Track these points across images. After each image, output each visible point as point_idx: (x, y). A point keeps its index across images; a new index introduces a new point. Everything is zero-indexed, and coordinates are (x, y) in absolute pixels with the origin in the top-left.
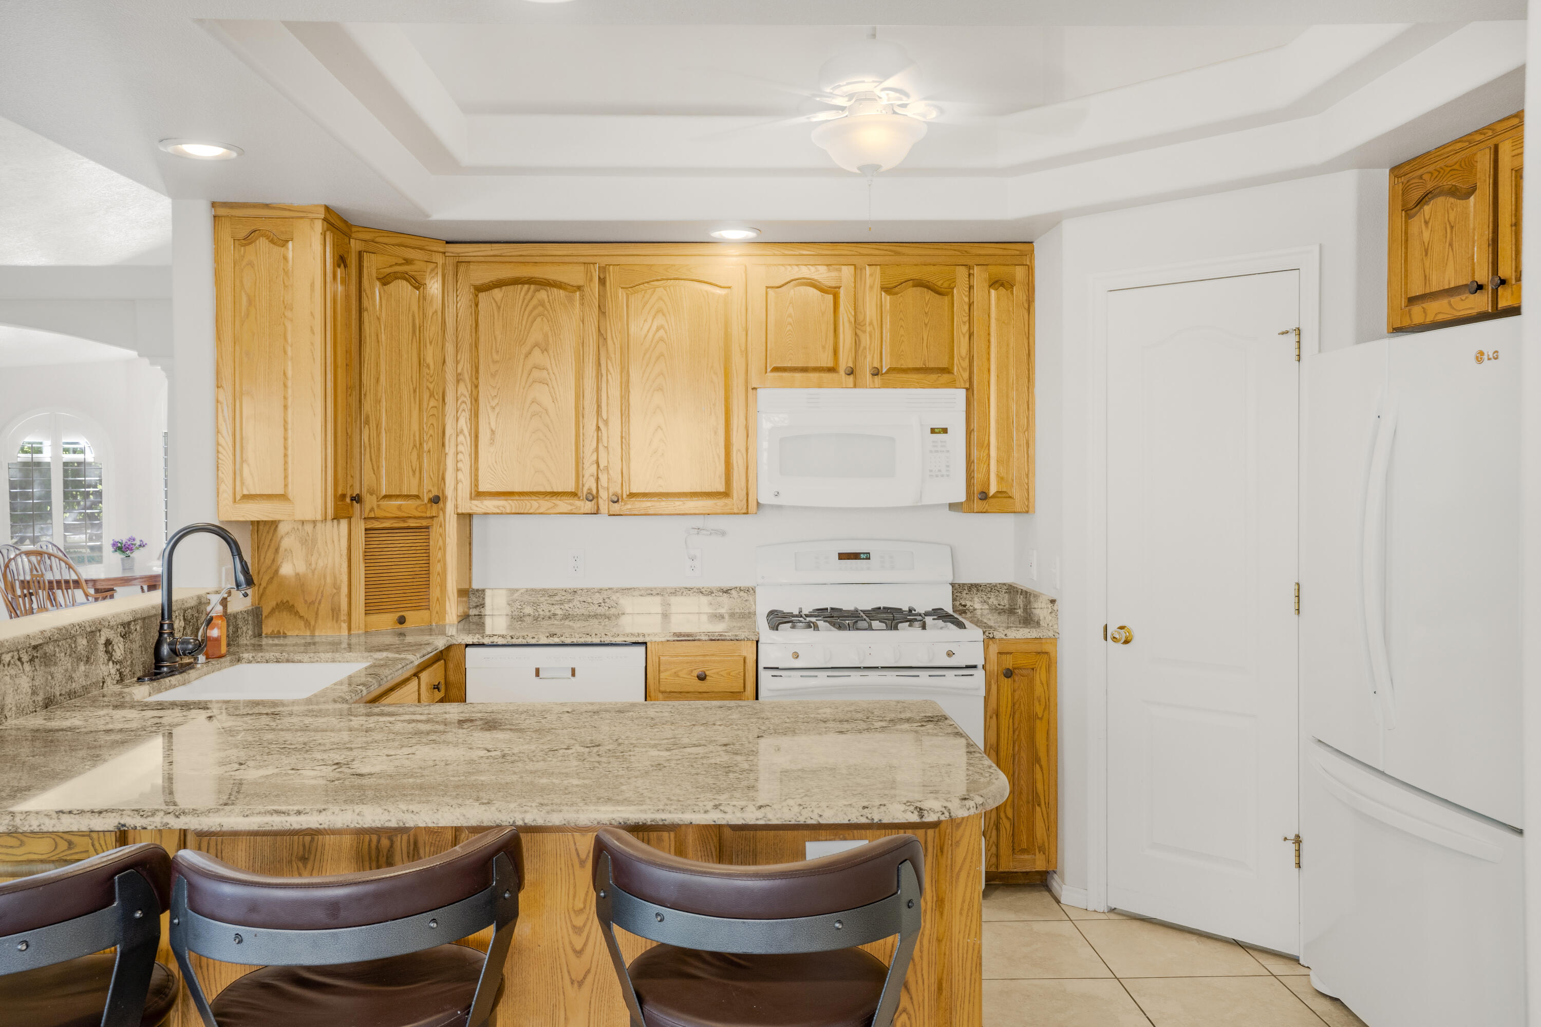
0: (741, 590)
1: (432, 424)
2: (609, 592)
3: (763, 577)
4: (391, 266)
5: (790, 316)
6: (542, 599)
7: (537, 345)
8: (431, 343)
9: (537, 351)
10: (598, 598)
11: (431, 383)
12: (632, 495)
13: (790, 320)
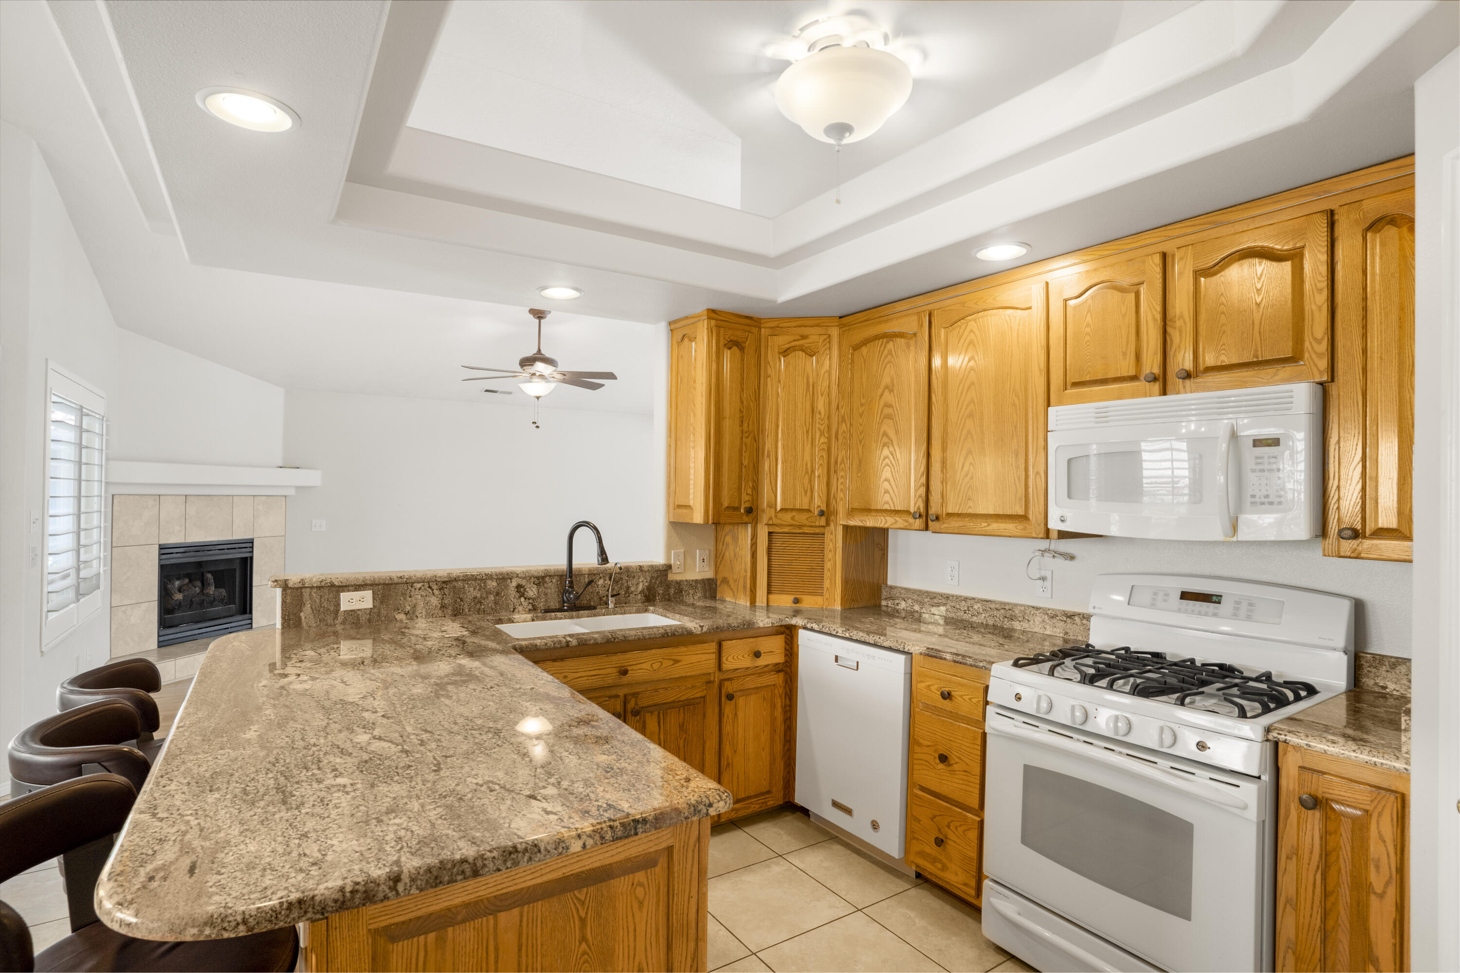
0: (1084, 617)
1: (822, 456)
2: (972, 602)
3: (1094, 608)
4: (789, 343)
5: (1088, 325)
6: (926, 600)
7: (887, 387)
8: (822, 395)
9: (887, 392)
10: (963, 605)
11: (822, 425)
12: (949, 515)
13: (1088, 330)
